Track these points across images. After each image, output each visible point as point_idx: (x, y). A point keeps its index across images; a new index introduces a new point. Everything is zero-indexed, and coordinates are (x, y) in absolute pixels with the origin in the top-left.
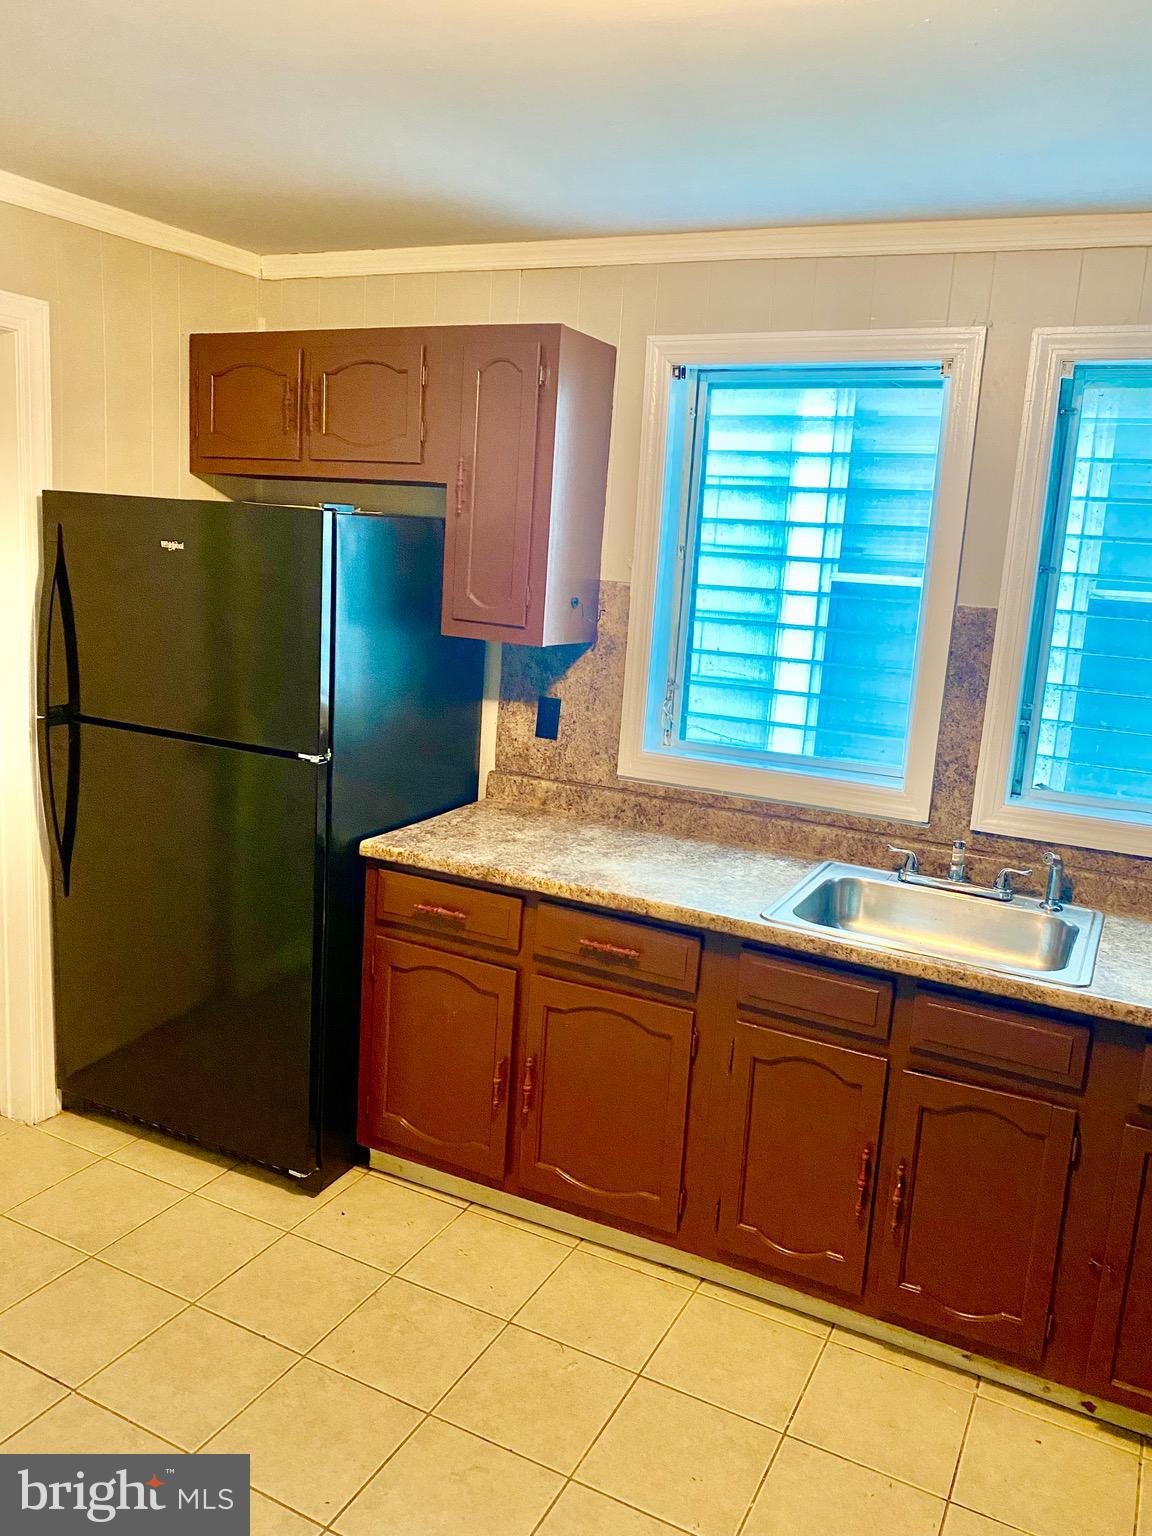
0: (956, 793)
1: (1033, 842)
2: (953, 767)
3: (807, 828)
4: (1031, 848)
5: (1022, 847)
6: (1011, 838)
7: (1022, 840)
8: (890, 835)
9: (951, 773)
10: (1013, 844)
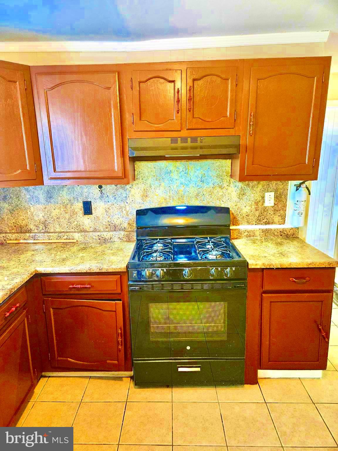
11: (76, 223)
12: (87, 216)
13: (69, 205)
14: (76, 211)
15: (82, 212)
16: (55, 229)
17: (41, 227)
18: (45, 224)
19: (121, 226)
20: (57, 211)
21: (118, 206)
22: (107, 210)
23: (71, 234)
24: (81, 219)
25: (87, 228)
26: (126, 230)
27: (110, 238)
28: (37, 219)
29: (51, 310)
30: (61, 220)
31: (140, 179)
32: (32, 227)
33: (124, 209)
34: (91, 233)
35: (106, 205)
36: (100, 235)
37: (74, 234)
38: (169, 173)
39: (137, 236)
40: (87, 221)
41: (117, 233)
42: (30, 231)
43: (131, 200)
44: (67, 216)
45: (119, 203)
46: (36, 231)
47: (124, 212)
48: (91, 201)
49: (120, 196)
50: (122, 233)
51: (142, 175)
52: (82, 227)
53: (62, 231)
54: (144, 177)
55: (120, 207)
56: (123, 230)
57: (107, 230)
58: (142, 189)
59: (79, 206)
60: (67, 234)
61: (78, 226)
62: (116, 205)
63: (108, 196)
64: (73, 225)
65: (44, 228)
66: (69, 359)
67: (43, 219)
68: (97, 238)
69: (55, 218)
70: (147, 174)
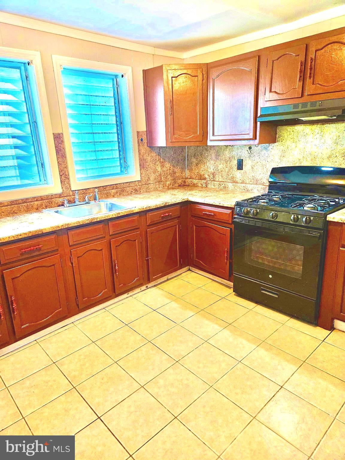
0: (66, 183)
1: (85, 189)
2: (63, 176)
3: (32, 203)
4: (85, 191)
5: (83, 191)
6: (80, 190)
7: (83, 189)
8: (53, 198)
9: (63, 178)
10: (81, 191)
11: (231, 175)
12: (239, 171)
13: (229, 161)
14: (232, 166)
15: (236, 168)
16: (219, 179)
17: (211, 177)
18: (214, 174)
19: (261, 180)
20: (221, 165)
21: (261, 164)
22: (253, 167)
23: (227, 183)
24: (235, 173)
25: (238, 180)
26: (264, 185)
27: (251, 190)
28: (209, 171)
29: (194, 226)
30: (223, 173)
31: (280, 142)
32: (206, 176)
33: (265, 167)
34: (239, 184)
35: (253, 163)
36: (245, 186)
37: (229, 183)
38: (305, 136)
39: (269, 189)
40: (238, 174)
41: (257, 186)
42: (205, 179)
43: (271, 159)
44: (227, 170)
45: (262, 162)
46: (208, 179)
47: (265, 169)
48: (243, 159)
49: (263, 156)
50: (261, 186)
51: (282, 137)
52: (235, 179)
53: (223, 180)
54: (284, 140)
55: (262, 165)
56: (263, 184)
57: (251, 183)
58: (281, 150)
59: (235, 163)
60: (225, 183)
61: (233, 178)
62: (259, 163)
63: (254, 155)
64: (230, 177)
65: (213, 177)
66: (200, 261)
67: (213, 171)
68: (243, 188)
69: (220, 171)
70: (286, 136)
